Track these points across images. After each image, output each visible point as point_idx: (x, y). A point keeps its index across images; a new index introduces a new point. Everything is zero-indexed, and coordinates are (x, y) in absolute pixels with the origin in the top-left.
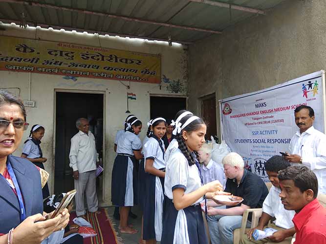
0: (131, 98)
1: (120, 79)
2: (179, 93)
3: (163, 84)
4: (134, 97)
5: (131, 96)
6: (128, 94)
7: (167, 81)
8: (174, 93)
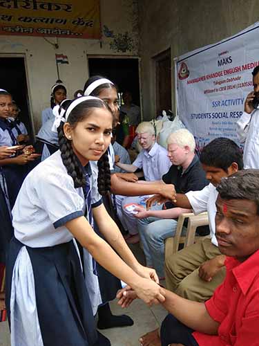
0: (61, 61)
1: (43, 35)
2: (128, 52)
3: (105, 39)
4: (66, 60)
5: (61, 59)
6: (57, 56)
7: (110, 34)
8: (121, 53)
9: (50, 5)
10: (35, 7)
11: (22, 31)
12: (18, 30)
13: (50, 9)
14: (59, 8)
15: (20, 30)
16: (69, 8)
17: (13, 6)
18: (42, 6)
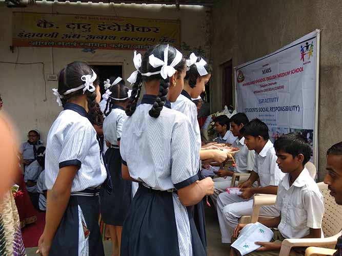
7: (188, 48)
9: (143, 28)
10: (133, 30)
11: (122, 47)
12: (119, 46)
13: (143, 31)
14: (150, 30)
15: (121, 46)
16: (157, 30)
17: (117, 29)
18: (138, 29)
